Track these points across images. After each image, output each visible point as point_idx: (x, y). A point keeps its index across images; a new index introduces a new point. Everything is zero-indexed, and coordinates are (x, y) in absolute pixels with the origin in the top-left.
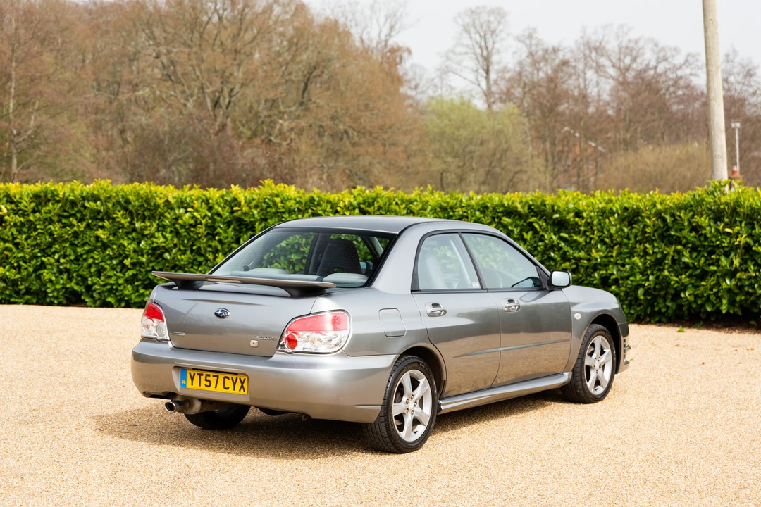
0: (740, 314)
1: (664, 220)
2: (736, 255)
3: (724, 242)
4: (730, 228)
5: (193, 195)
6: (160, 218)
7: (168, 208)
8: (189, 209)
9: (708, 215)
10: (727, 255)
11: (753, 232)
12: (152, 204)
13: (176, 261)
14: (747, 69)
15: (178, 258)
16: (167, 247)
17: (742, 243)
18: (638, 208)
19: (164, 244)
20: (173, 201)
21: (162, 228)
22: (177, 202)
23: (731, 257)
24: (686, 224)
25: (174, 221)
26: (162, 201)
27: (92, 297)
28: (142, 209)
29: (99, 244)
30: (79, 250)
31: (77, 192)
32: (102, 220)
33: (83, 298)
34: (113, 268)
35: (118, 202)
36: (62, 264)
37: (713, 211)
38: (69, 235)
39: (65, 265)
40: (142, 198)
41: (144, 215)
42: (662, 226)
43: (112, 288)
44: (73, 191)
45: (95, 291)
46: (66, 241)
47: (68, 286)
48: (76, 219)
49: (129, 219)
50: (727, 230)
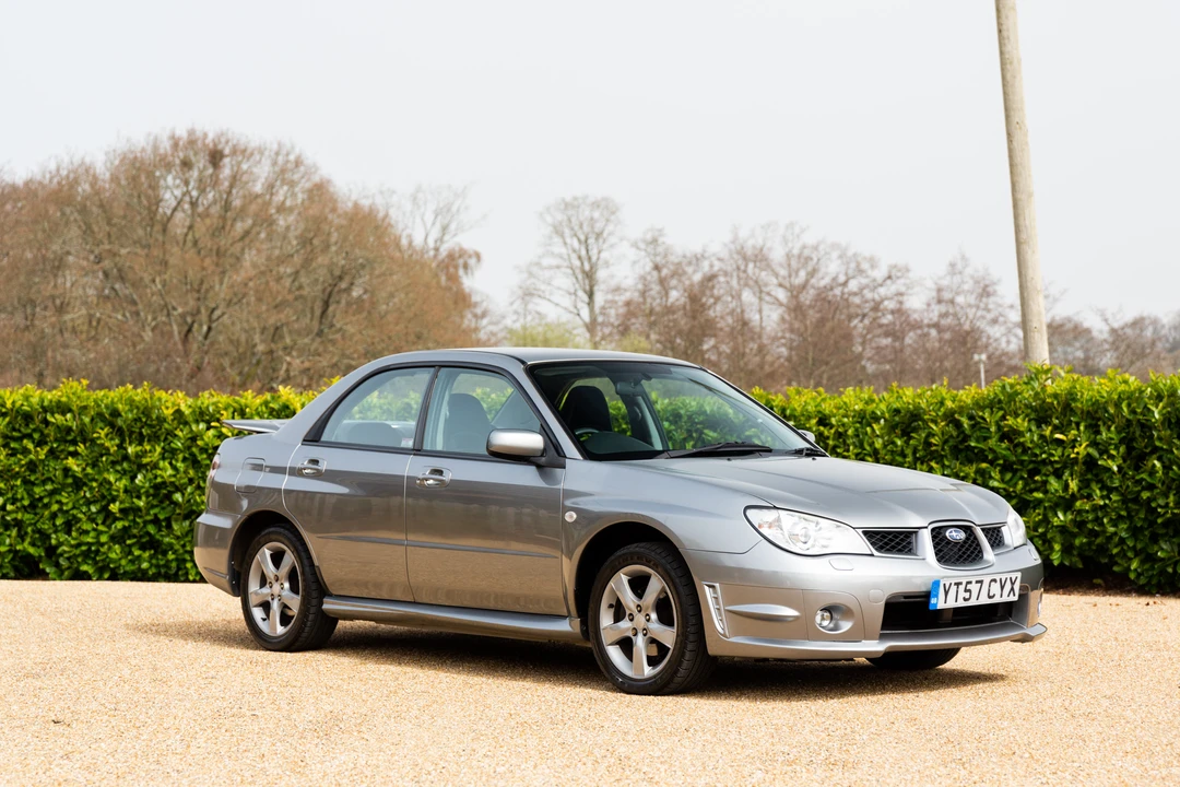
0: (1081, 566)
1: (958, 425)
2: (1072, 475)
3: (1053, 455)
4: (1062, 433)
5: (219, 402)
6: (166, 439)
7: (180, 423)
8: (213, 424)
9: (1027, 415)
10: (1058, 475)
11: (1098, 437)
12: (154, 417)
13: (192, 505)
14: (982, 285)
15: (195, 501)
16: (177, 483)
17: (1080, 457)
18: (918, 407)
19: (173, 479)
20: (187, 412)
21: (170, 454)
22: (194, 412)
23: (1064, 478)
24: (993, 429)
25: (189, 443)
26: (171, 411)
27: (57, 565)
28: (139, 424)
29: (70, 481)
30: (38, 490)
31: (35, 400)
32: (74, 442)
33: (41, 566)
34: (92, 520)
35: (100, 415)
36: (9, 513)
37: (1034, 409)
38: (22, 466)
39: (14, 516)
40: (138, 408)
41: (141, 433)
42: (955, 434)
43: (89, 549)
44: (27, 398)
45: (61, 555)
46: (16, 476)
47: (18, 548)
48: (33, 442)
49: (117, 441)
50: (1058, 436)
